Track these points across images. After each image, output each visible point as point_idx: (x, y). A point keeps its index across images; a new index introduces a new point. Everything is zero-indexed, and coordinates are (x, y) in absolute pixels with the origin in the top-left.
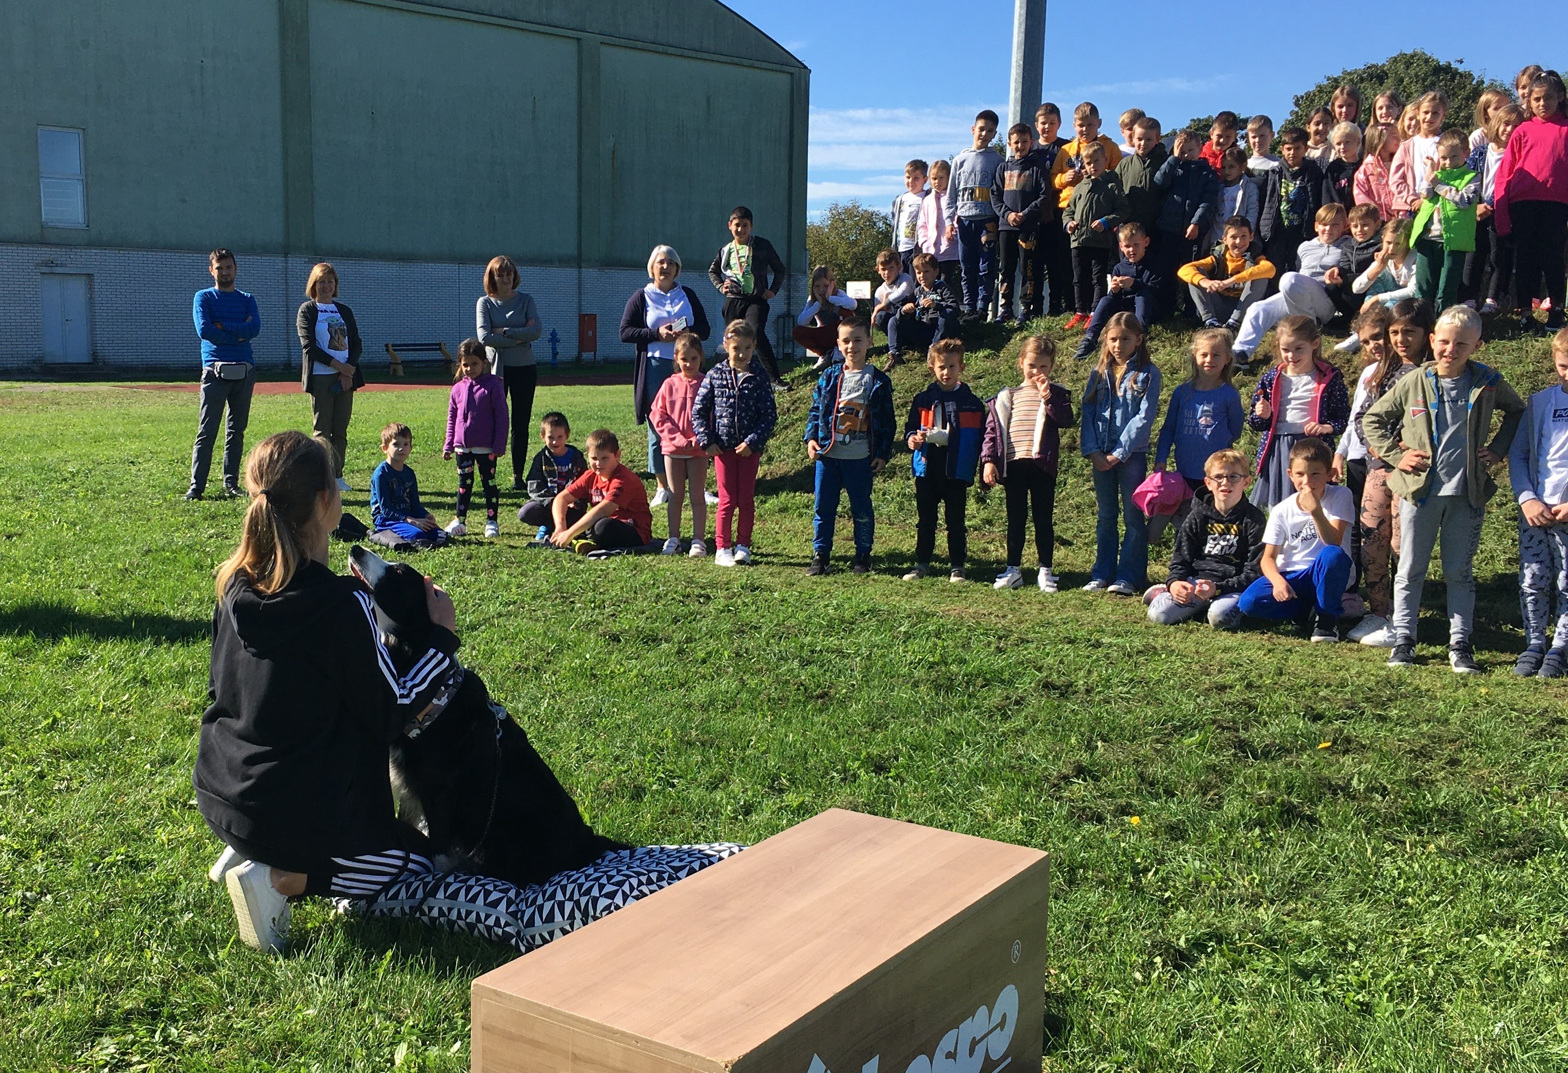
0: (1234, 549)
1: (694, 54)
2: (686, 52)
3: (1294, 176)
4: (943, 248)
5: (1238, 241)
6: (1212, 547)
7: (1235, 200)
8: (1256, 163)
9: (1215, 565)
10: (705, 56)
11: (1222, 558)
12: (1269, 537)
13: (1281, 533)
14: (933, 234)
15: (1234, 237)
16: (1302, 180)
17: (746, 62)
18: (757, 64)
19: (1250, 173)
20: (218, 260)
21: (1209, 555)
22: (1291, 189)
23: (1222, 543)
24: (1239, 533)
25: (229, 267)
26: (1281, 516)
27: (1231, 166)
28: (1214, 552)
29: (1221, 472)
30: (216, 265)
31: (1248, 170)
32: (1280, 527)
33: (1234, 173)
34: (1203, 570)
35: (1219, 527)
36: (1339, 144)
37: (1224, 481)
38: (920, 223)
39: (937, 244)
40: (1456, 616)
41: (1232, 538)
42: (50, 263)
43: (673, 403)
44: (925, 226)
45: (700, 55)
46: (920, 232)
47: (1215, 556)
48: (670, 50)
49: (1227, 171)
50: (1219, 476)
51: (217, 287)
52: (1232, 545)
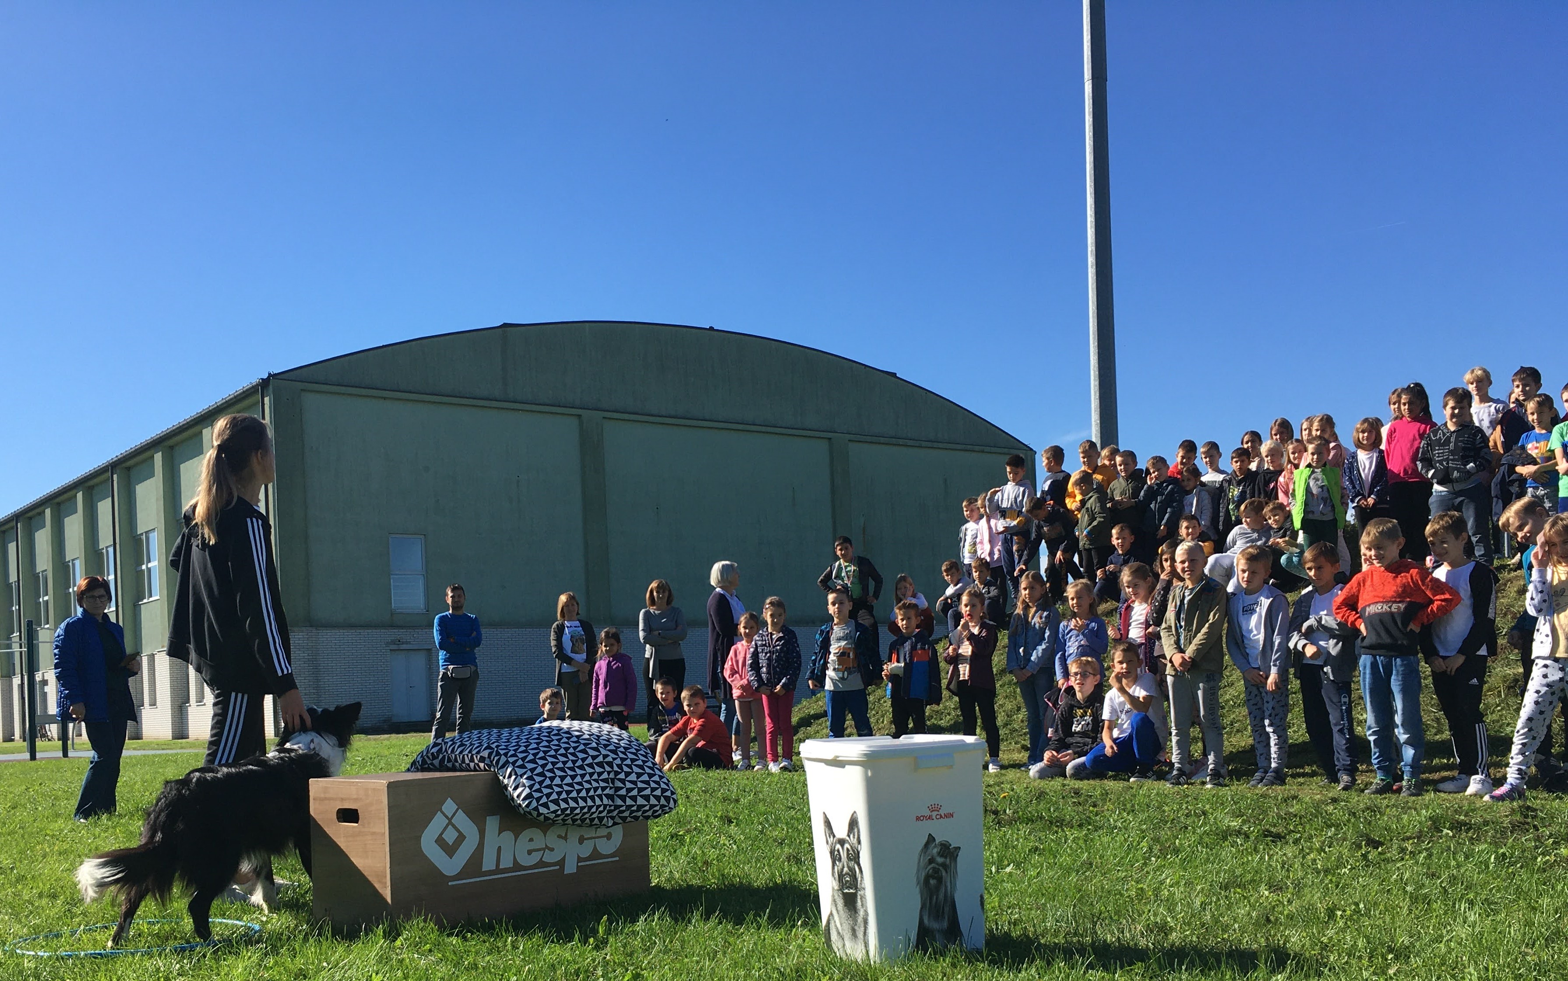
0: (1090, 726)
1: (929, 444)
2: (924, 444)
3: (1239, 483)
4: (996, 557)
5: (1190, 530)
6: (1076, 728)
7: (1192, 504)
8: (1210, 477)
9: (1079, 739)
10: (941, 445)
11: (1083, 734)
12: (1106, 715)
13: (1113, 711)
14: (987, 547)
15: (1187, 528)
16: (1244, 486)
17: (977, 448)
18: (987, 449)
19: (1203, 484)
20: (452, 591)
21: (1076, 733)
22: (1236, 493)
23: (1083, 723)
24: (1092, 715)
25: (459, 596)
26: (1111, 699)
27: (1189, 480)
28: (1078, 729)
29: (1077, 670)
30: (450, 594)
31: (1201, 482)
32: (1112, 707)
33: (1189, 485)
34: (1072, 744)
35: (1079, 712)
36: (1267, 456)
37: (1079, 676)
38: (978, 540)
39: (991, 554)
40: (1212, 753)
41: (1088, 718)
42: (399, 642)
43: (737, 662)
44: (981, 543)
45: (935, 445)
46: (979, 547)
47: (1079, 733)
48: (910, 443)
49: (1185, 483)
50: (1076, 674)
51: (451, 612)
52: (1088, 724)
